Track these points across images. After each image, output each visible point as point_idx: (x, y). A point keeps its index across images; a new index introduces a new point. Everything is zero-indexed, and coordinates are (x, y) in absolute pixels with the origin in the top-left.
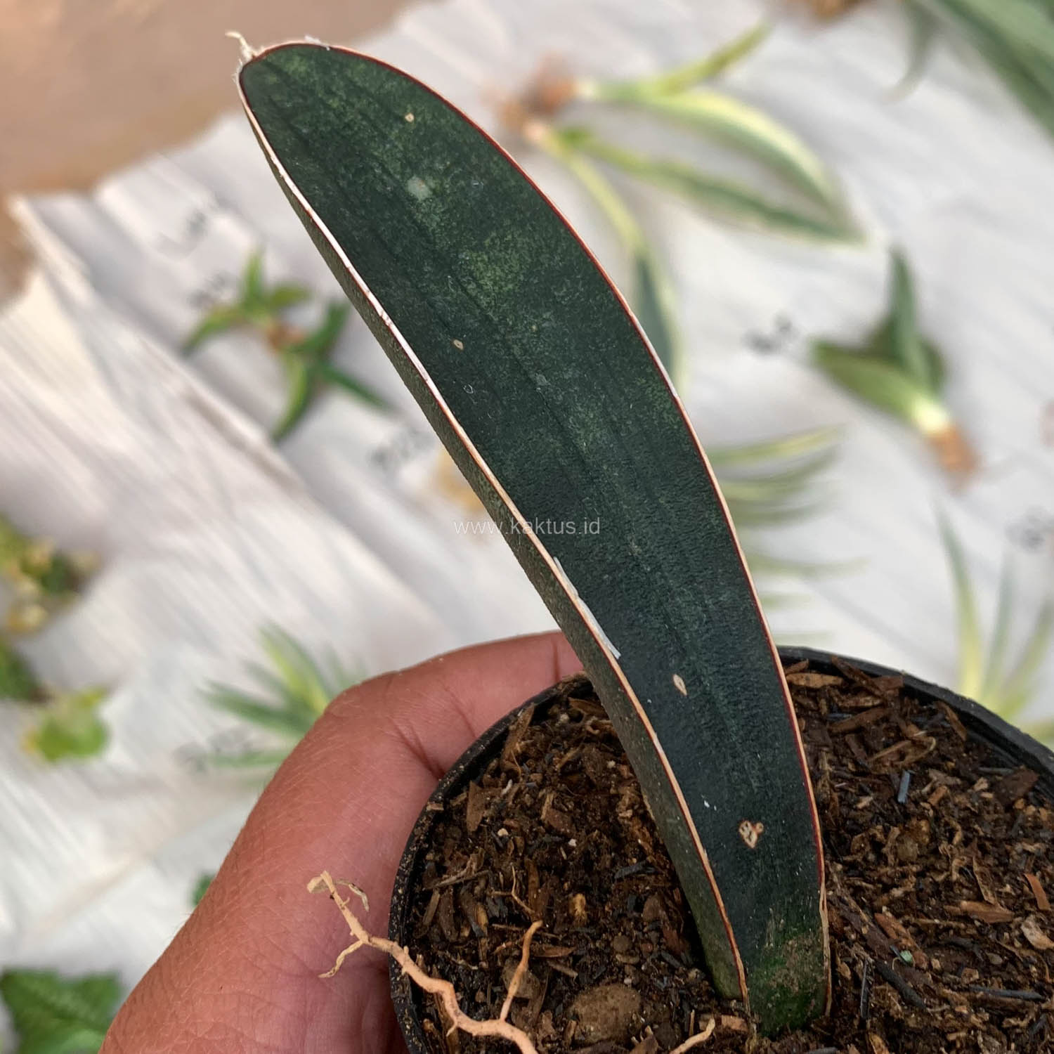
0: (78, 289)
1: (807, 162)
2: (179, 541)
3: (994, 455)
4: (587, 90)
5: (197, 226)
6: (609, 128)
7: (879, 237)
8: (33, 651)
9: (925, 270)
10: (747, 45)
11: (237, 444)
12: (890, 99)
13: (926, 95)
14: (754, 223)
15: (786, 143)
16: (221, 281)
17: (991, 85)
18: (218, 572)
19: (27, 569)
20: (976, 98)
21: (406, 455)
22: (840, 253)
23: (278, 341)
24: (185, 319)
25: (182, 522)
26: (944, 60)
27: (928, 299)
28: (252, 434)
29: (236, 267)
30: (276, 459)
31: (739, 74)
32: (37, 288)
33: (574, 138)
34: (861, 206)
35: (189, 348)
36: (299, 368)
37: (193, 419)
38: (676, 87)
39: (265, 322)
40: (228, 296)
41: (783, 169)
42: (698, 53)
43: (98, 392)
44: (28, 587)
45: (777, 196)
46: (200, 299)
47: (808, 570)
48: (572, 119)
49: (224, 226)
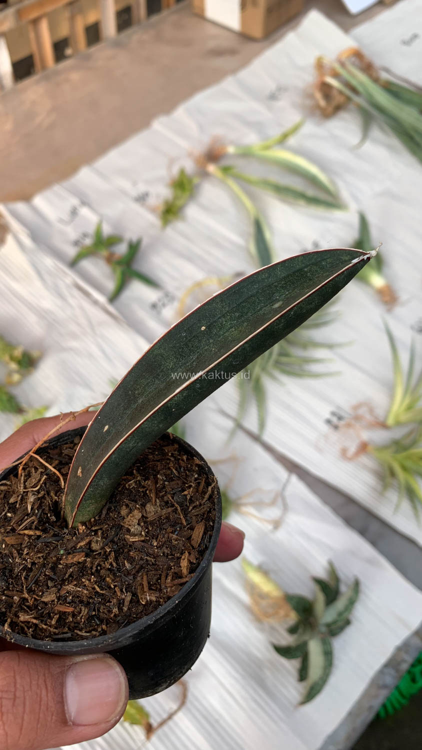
0: (27, 241)
1: (322, 177)
2: (74, 344)
3: (403, 296)
4: (231, 150)
5: (74, 212)
6: (240, 165)
7: (353, 207)
8: (16, 392)
9: (372, 220)
10: (296, 129)
11: (96, 302)
12: (354, 149)
13: (368, 147)
14: (302, 202)
15: (313, 170)
16: (85, 235)
17: (395, 142)
18: (90, 356)
19: (12, 358)
20: (390, 147)
21: (164, 305)
22: (337, 214)
23: (110, 260)
24: (72, 252)
25: (74, 336)
26: (376, 132)
27: (374, 233)
28: (102, 299)
29: (91, 230)
30: (111, 308)
31: (292, 141)
32: (10, 239)
33: (226, 170)
34: (345, 194)
35: (73, 264)
36: (119, 271)
37: (76, 293)
38: (268, 148)
39: (104, 253)
40: (88, 242)
41: (313, 180)
42: (275, 133)
43: (38, 283)
44: (14, 366)
45: (311, 192)
46: (76, 243)
47: (330, 346)
48: (225, 162)
49: (84, 211)
